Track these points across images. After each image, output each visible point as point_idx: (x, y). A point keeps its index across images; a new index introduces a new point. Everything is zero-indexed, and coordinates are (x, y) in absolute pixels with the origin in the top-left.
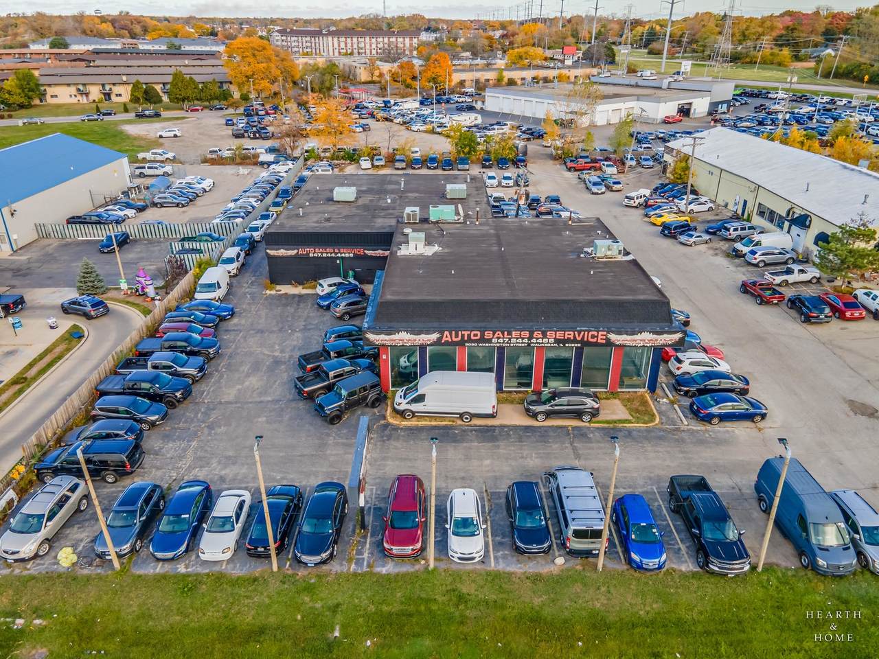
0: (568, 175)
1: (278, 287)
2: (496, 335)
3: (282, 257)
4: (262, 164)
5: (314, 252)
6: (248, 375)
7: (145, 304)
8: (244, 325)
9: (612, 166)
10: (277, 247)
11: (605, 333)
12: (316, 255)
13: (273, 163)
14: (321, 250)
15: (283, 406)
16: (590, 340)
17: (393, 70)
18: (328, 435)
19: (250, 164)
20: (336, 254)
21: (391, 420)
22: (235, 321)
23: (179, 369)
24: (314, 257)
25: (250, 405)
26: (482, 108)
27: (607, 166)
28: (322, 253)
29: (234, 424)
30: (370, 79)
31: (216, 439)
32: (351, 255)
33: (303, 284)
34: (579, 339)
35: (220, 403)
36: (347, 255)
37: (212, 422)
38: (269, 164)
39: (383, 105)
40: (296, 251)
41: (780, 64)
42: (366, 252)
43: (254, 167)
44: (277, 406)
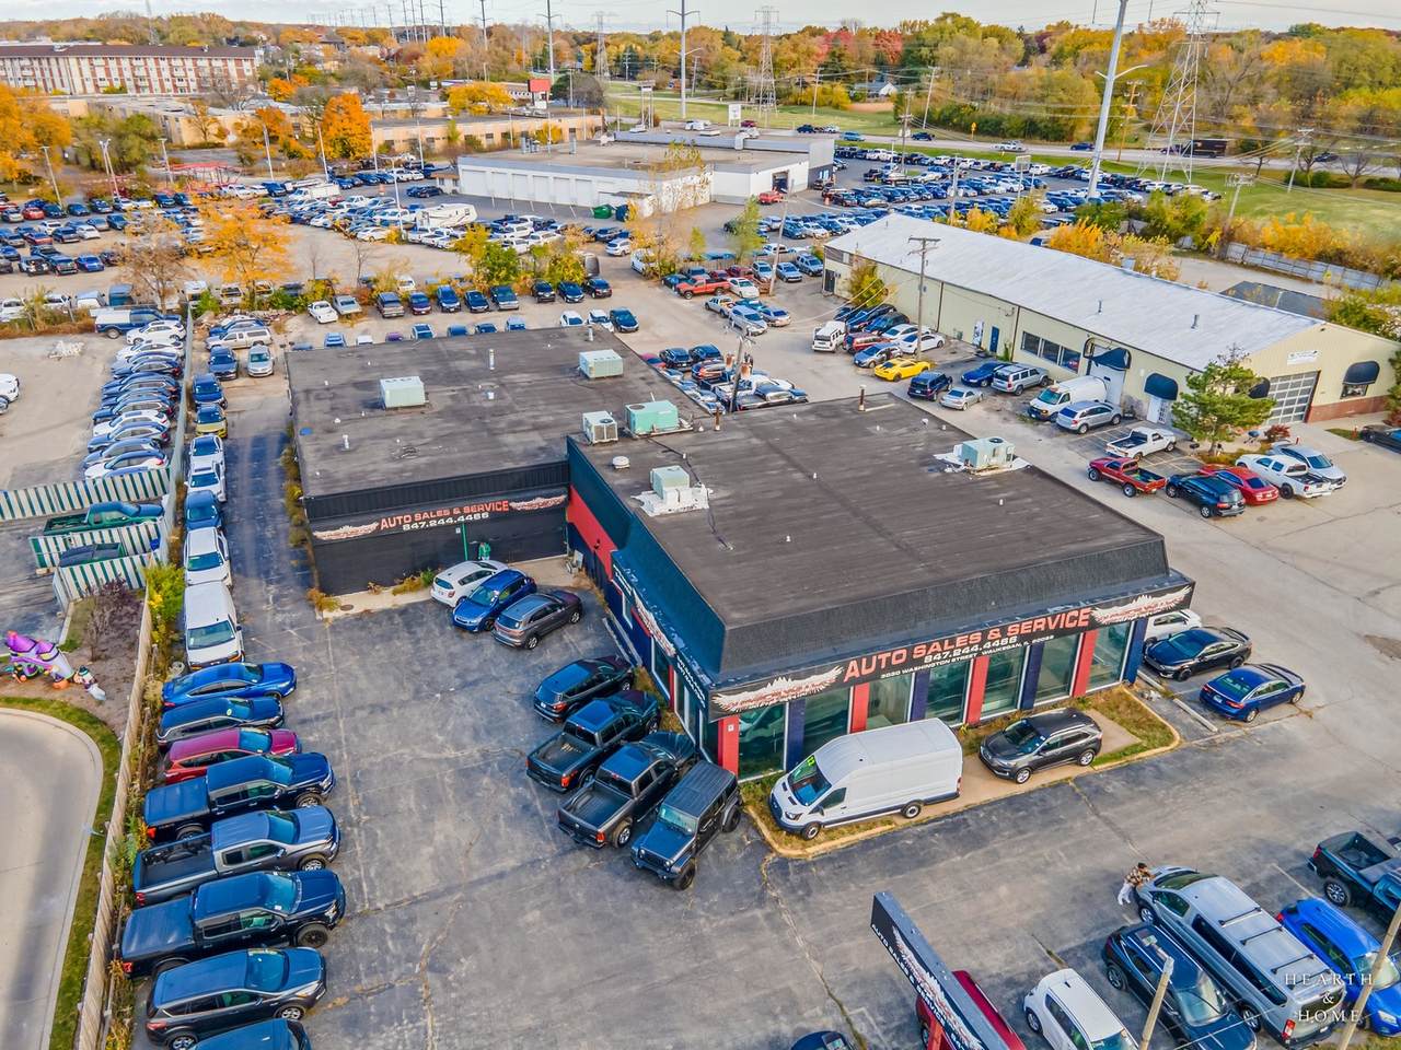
0: (686, 303)
1: (344, 599)
2: (932, 650)
3: (348, 541)
4: (105, 330)
5: (410, 522)
6: (428, 820)
7: (57, 695)
8: (331, 702)
9: (748, 284)
10: (333, 523)
11: (1088, 610)
12: (416, 526)
13: (130, 326)
14: (426, 515)
15: (553, 872)
16: (1068, 625)
17: (245, 123)
18: (690, 915)
19: (72, 332)
20: (455, 517)
21: (786, 851)
22: (304, 696)
23: (290, 848)
24: (412, 531)
25: (484, 888)
26: (454, 192)
27: (742, 284)
28: (427, 520)
29: (483, 946)
30: (200, 140)
31: (470, 995)
32: (485, 515)
33: (393, 584)
34: (1052, 627)
35: (415, 901)
36: (477, 517)
37: (433, 955)
38: (122, 330)
39: (266, 192)
40: (374, 526)
41: (837, 107)
42: (513, 505)
43: (85, 337)
44: (541, 877)
